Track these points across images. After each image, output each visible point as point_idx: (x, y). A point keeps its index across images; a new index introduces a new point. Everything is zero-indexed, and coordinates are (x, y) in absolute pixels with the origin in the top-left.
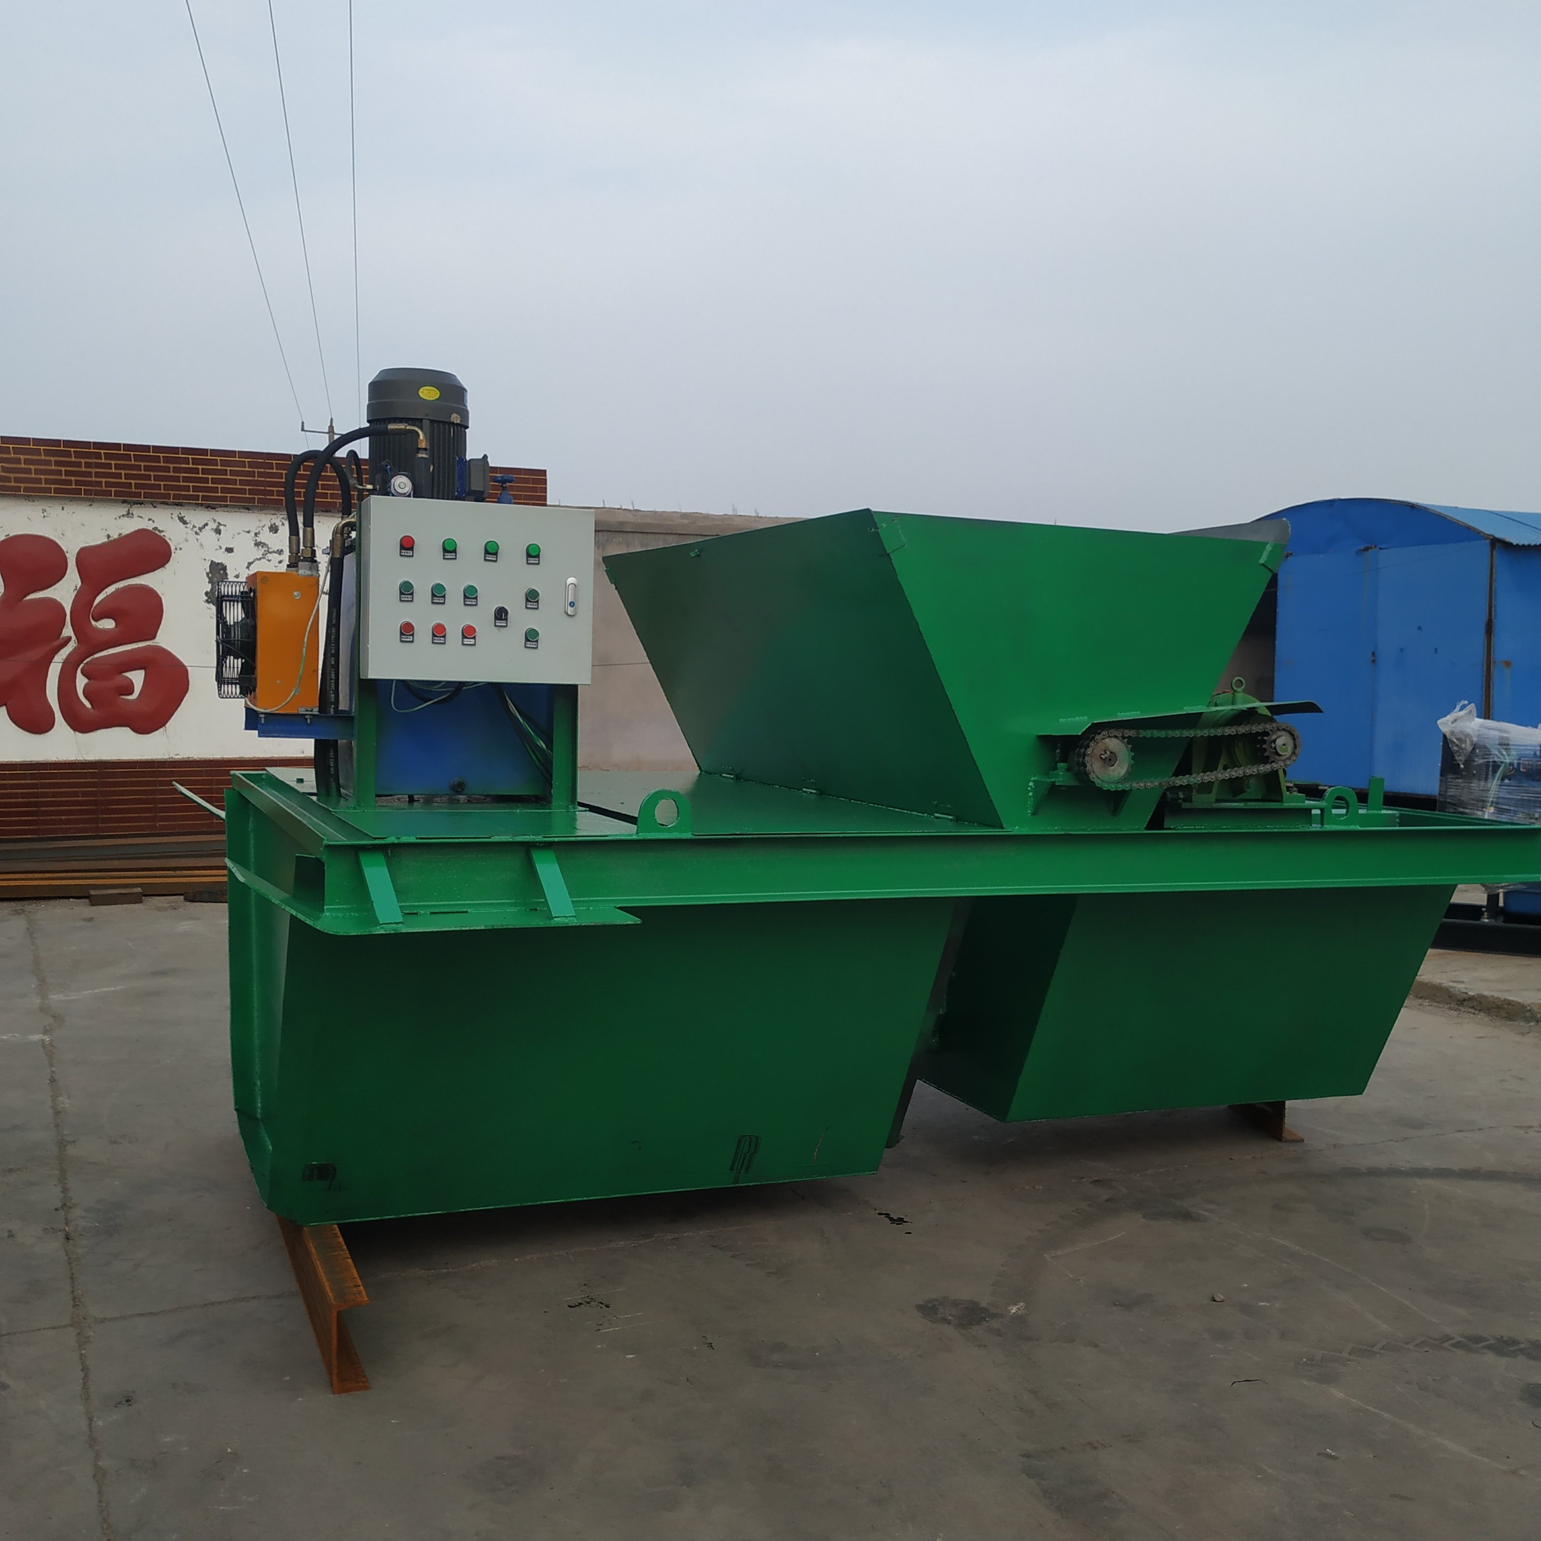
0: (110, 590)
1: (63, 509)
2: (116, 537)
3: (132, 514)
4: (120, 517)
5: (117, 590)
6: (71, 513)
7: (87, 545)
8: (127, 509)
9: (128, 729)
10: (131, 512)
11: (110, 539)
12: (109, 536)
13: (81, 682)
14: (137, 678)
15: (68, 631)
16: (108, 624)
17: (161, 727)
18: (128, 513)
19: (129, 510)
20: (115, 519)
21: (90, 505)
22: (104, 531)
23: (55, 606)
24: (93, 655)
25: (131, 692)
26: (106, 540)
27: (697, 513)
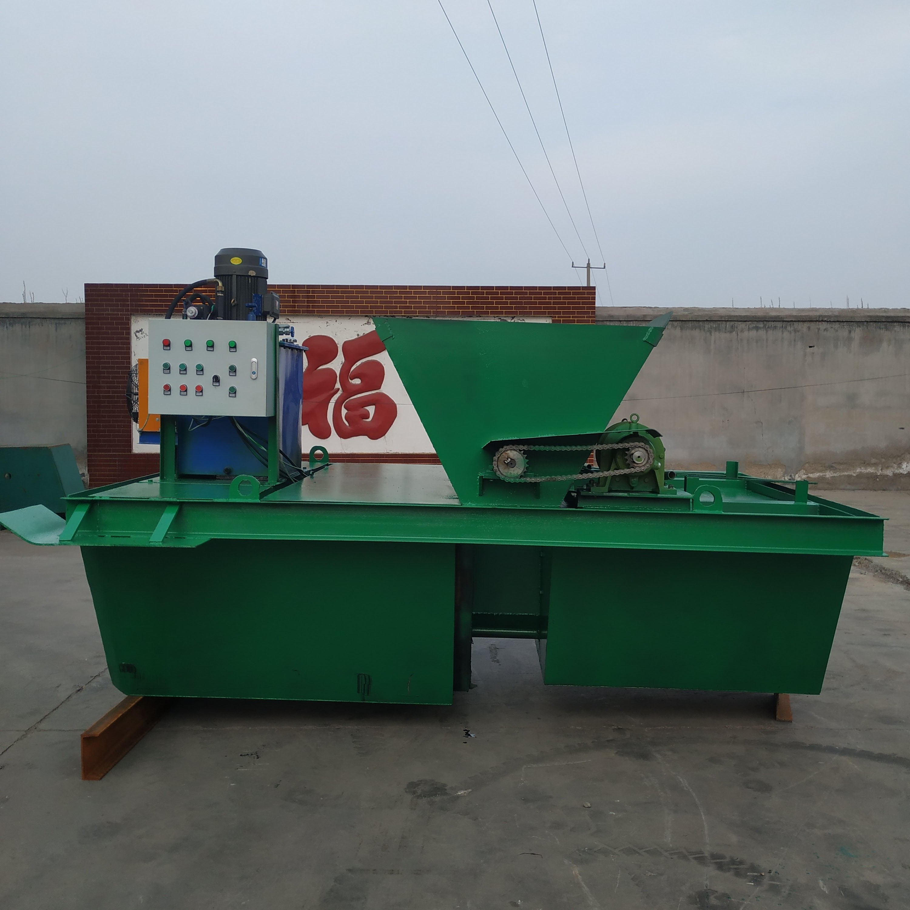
0: (359, 363)
1: (336, 321)
2: (362, 335)
3: (370, 323)
4: (364, 325)
5: (362, 363)
6: (340, 323)
7: (348, 340)
8: (367, 320)
9: (366, 437)
10: (369, 322)
11: (359, 336)
12: (358, 335)
13: (344, 412)
14: (371, 410)
15: (338, 385)
16: (357, 381)
17: (383, 436)
18: (368, 322)
19: (368, 321)
20: (362, 325)
21: (350, 319)
22: (356, 332)
23: (331, 372)
24: (350, 397)
25: (368, 418)
26: (357, 337)
27: (695, 307)
